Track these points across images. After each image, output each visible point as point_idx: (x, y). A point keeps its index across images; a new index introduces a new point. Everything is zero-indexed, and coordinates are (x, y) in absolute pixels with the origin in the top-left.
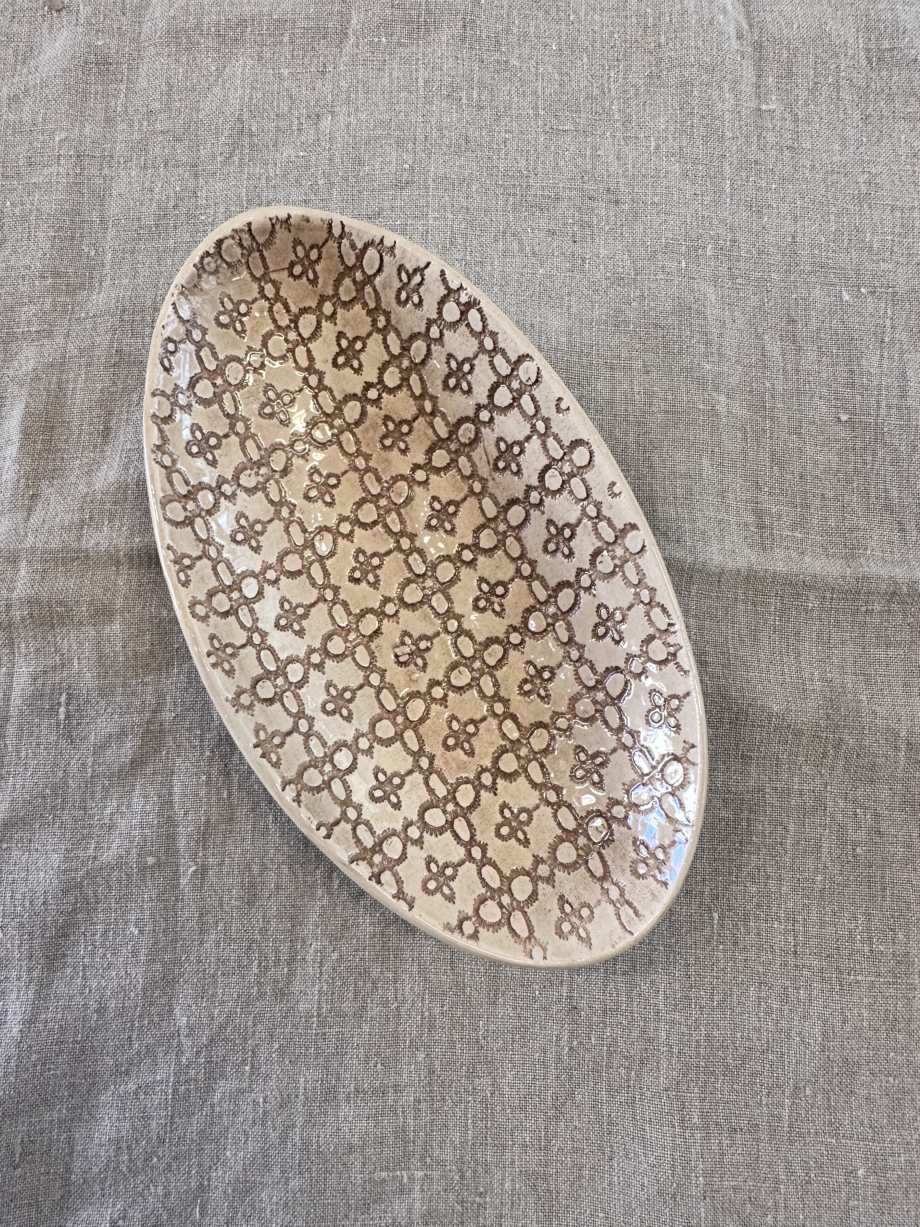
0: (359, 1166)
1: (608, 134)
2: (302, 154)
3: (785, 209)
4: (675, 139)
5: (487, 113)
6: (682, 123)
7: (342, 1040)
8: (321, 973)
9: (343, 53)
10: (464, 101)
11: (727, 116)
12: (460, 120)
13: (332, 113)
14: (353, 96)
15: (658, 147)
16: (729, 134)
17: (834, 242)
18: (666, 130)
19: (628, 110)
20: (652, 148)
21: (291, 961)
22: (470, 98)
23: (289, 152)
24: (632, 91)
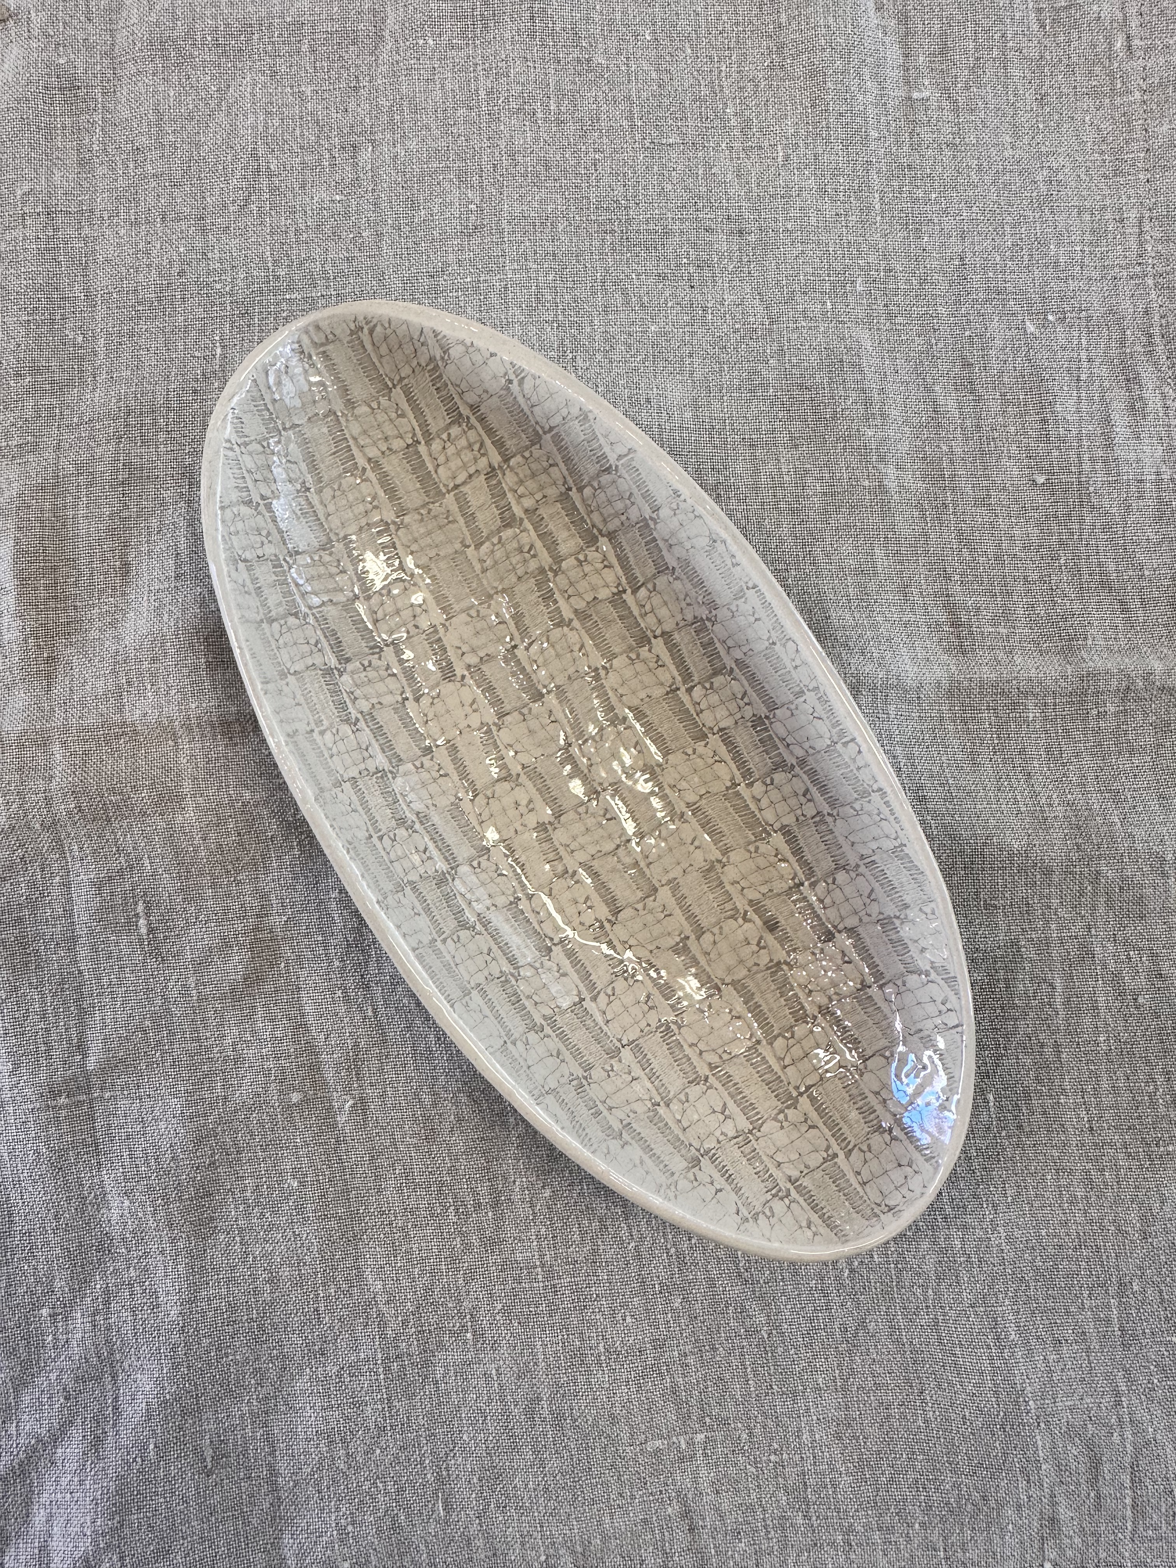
2: (338, 198)
3: (948, 223)
6: (815, 124)
9: (380, 62)
10: (540, 115)
11: (871, 111)
17: (1011, 260)
22: (546, 110)
23: (321, 194)
24: (750, 87)
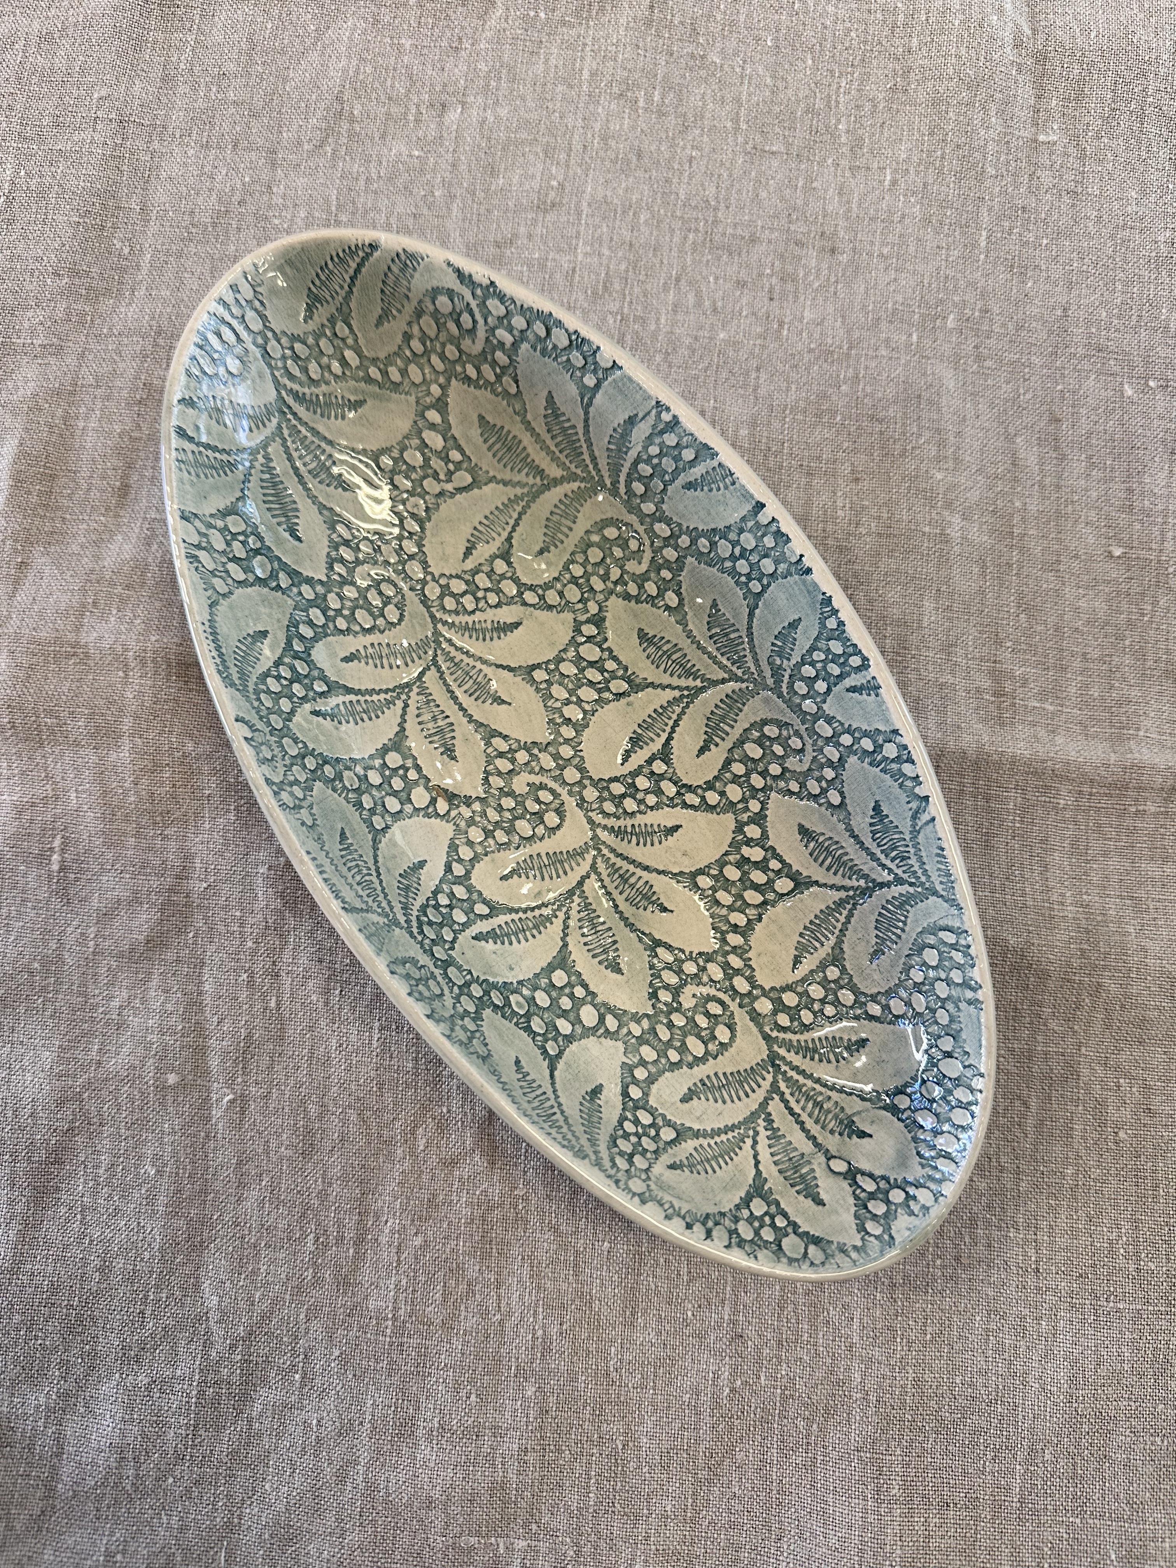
0: (439, 1524)
1: (830, 161)
4: (918, 173)
5: (671, 120)
7: (423, 1354)
8: (399, 1262)
12: (633, 128)
13: (463, 104)
14: (493, 83)
15: (894, 182)
16: (991, 171)
18: (907, 160)
19: (860, 132)
20: (887, 183)
21: (359, 1241)
